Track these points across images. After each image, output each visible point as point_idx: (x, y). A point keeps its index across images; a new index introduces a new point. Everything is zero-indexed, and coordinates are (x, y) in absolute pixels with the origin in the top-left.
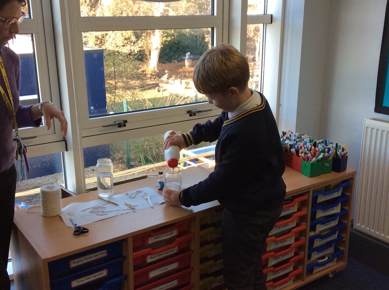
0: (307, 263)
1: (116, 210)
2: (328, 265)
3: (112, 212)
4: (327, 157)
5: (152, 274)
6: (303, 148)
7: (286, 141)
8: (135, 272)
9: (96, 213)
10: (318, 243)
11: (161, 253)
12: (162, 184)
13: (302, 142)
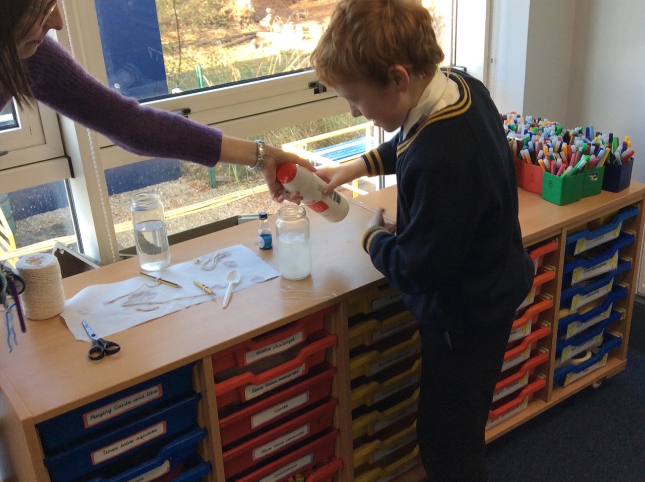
0: (554, 365)
1: (177, 299)
2: (591, 369)
3: (167, 302)
4: (594, 162)
5: (258, 421)
6: (545, 147)
7: (510, 133)
8: (222, 421)
9: (135, 307)
10: (573, 330)
11: (274, 380)
12: (267, 238)
13: (540, 135)
